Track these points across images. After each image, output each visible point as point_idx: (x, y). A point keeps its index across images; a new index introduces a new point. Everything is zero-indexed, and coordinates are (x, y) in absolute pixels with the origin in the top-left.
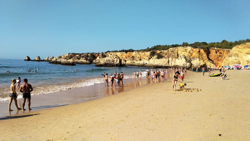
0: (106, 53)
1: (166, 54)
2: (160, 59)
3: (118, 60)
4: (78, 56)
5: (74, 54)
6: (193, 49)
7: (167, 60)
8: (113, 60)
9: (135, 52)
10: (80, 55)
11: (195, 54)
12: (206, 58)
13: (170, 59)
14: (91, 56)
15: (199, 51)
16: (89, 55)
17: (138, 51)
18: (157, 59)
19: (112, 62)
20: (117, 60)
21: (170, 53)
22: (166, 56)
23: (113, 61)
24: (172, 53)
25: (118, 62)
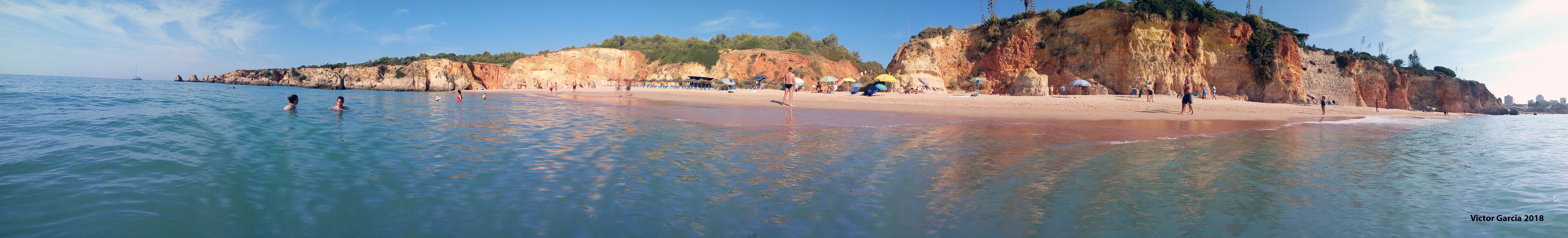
0: (299, 68)
1: (409, 70)
2: (401, 79)
3: (339, 80)
4: (253, 74)
5: (248, 72)
6: (451, 62)
7: (412, 80)
8: (330, 80)
9: (350, 68)
10: (257, 72)
11: (455, 70)
12: (471, 76)
13: (416, 79)
14: (275, 73)
15: (462, 67)
16: (271, 72)
17: (353, 66)
18: (396, 78)
19: (329, 84)
20: (337, 80)
21: (415, 70)
22: (409, 74)
23: (330, 82)
24: (418, 69)
25: (339, 82)
